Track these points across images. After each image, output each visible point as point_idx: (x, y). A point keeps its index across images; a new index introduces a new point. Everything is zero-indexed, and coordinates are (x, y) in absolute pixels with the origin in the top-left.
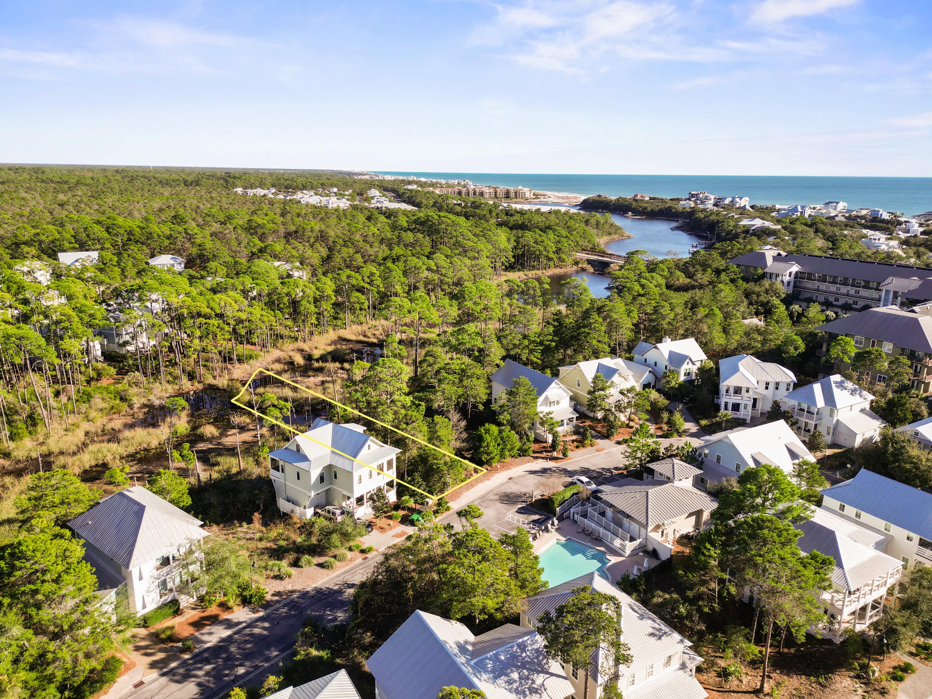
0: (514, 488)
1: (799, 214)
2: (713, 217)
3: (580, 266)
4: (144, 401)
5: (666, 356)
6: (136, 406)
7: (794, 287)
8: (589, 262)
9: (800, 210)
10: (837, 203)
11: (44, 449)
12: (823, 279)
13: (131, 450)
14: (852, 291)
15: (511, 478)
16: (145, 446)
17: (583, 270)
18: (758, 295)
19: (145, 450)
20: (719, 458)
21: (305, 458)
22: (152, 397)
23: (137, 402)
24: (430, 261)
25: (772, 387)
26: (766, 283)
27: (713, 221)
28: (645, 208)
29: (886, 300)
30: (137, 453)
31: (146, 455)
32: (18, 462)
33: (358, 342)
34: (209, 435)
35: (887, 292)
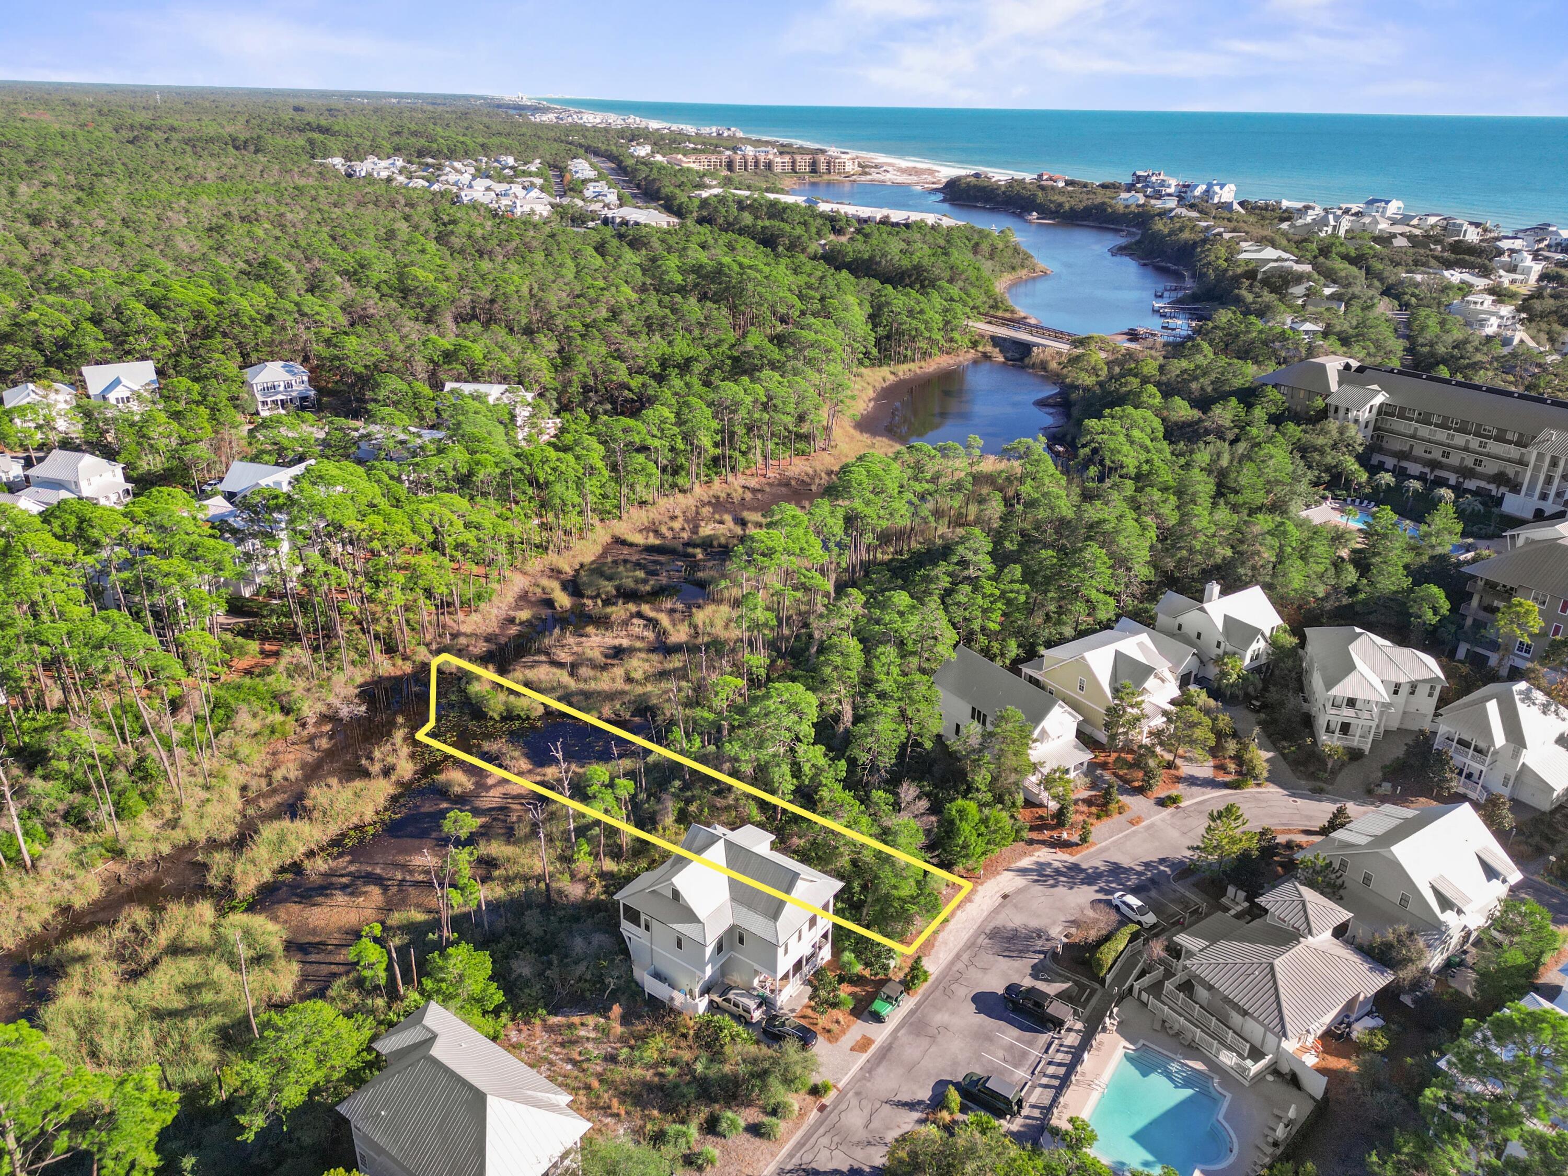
0: (1015, 920)
1: (1330, 230)
2: (1186, 235)
3: (980, 348)
4: (320, 707)
5: (1220, 625)
6: (311, 721)
7: (1376, 428)
8: (996, 341)
9: (1332, 222)
10: (1387, 202)
11: (179, 836)
12: (1425, 420)
13: (334, 829)
14: (1474, 442)
15: (1005, 897)
16: (355, 820)
17: (986, 356)
18: (1322, 452)
19: (356, 828)
20: (1367, 879)
21: (690, 916)
22: (331, 699)
23: (310, 709)
24: (757, 386)
25: (1404, 691)
26: (1332, 425)
27: (1186, 242)
28: (1061, 205)
29: (1537, 468)
30: (344, 835)
31: (361, 841)
32: (140, 865)
33: (650, 549)
34: (457, 789)
35: (1540, 457)
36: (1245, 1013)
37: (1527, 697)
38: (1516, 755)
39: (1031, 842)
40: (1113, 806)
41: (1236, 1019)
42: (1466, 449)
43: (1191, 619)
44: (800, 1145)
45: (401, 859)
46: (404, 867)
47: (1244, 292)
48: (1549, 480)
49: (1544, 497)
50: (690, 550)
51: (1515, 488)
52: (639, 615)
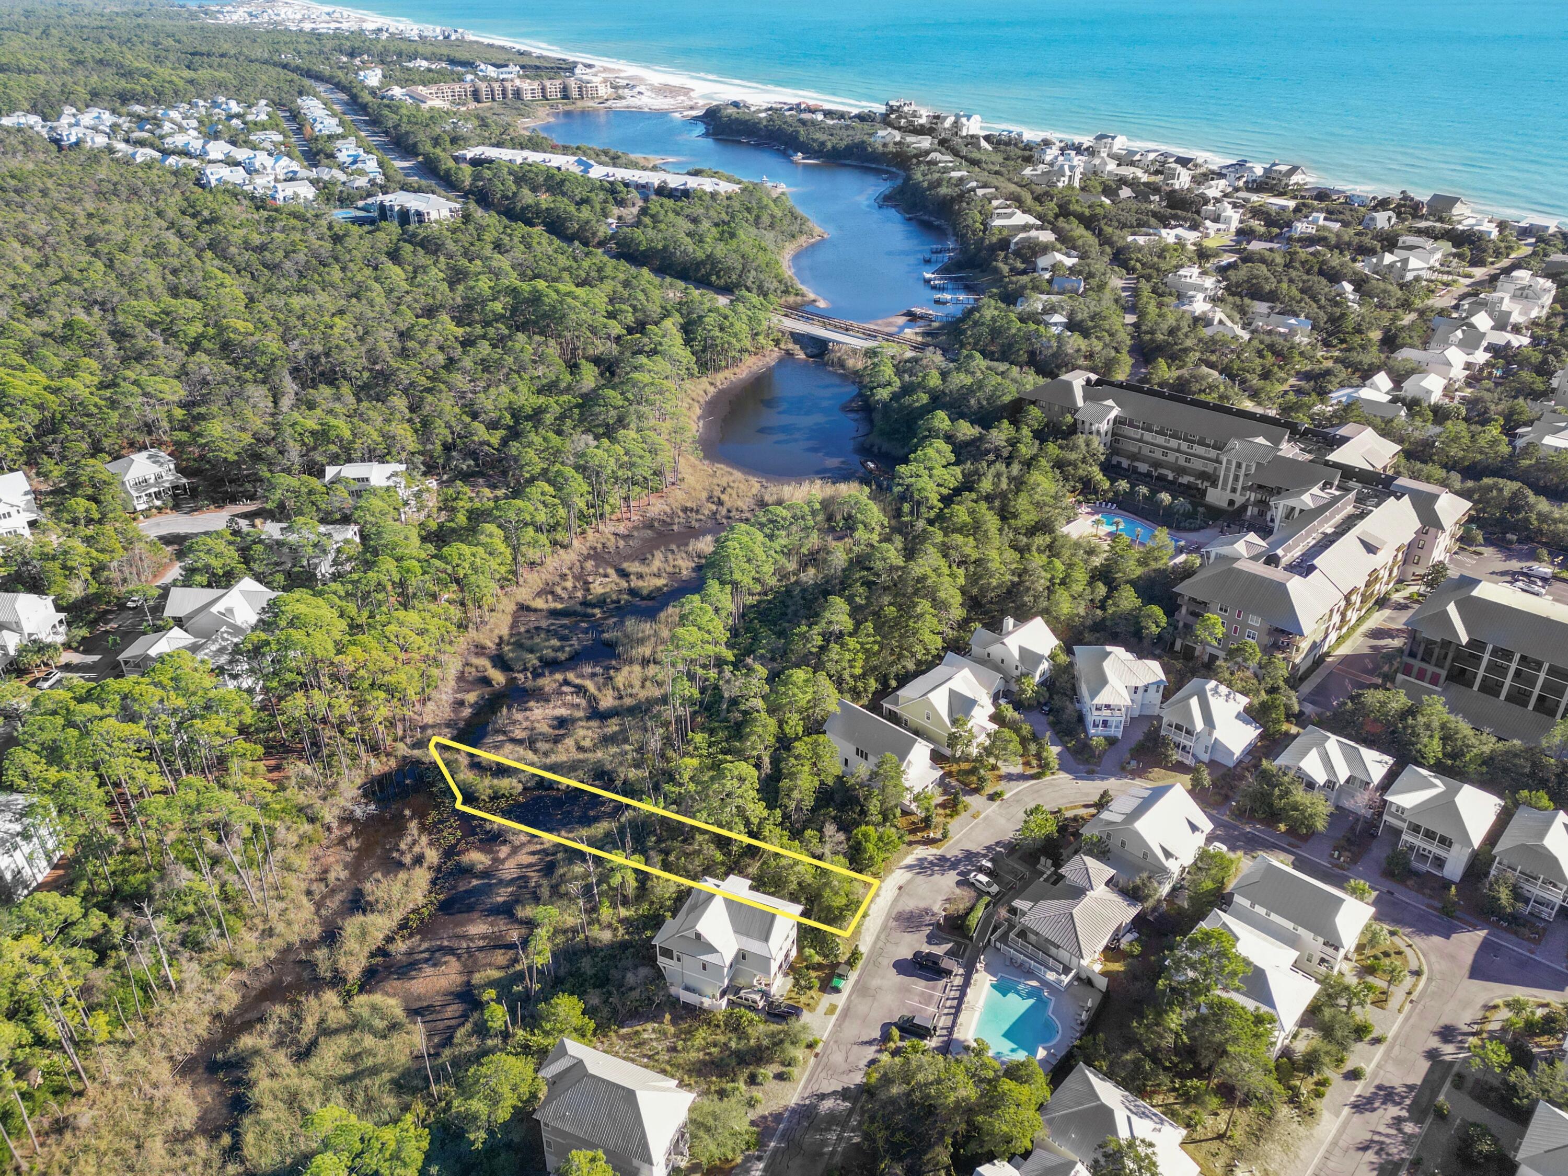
0: (910, 904)
1: (1066, 179)
2: (944, 190)
3: (782, 346)
4: (336, 811)
5: (1016, 654)
6: (335, 825)
7: (1113, 434)
8: (797, 338)
9: (1068, 173)
10: (1113, 138)
11: (278, 943)
12: (1148, 428)
13: (398, 915)
14: (1184, 446)
15: (900, 888)
16: (411, 906)
19: (413, 911)
20: (1123, 844)
22: (343, 803)
23: (329, 815)
25: (1140, 691)
27: (945, 196)
28: (823, 144)
29: (1228, 469)
30: (407, 919)
31: (422, 921)
32: (256, 971)
33: (554, 613)
34: (480, 867)
35: (1229, 462)
36: (1058, 947)
37: (1215, 691)
38: (1210, 734)
39: (910, 843)
40: (960, 807)
41: (1053, 951)
42: (1178, 451)
43: (995, 650)
44: (809, 1080)
45: (459, 931)
46: (464, 937)
47: (1001, 265)
48: (1236, 478)
49: (1234, 490)
50: (589, 611)
51: (1214, 484)
52: (566, 682)
